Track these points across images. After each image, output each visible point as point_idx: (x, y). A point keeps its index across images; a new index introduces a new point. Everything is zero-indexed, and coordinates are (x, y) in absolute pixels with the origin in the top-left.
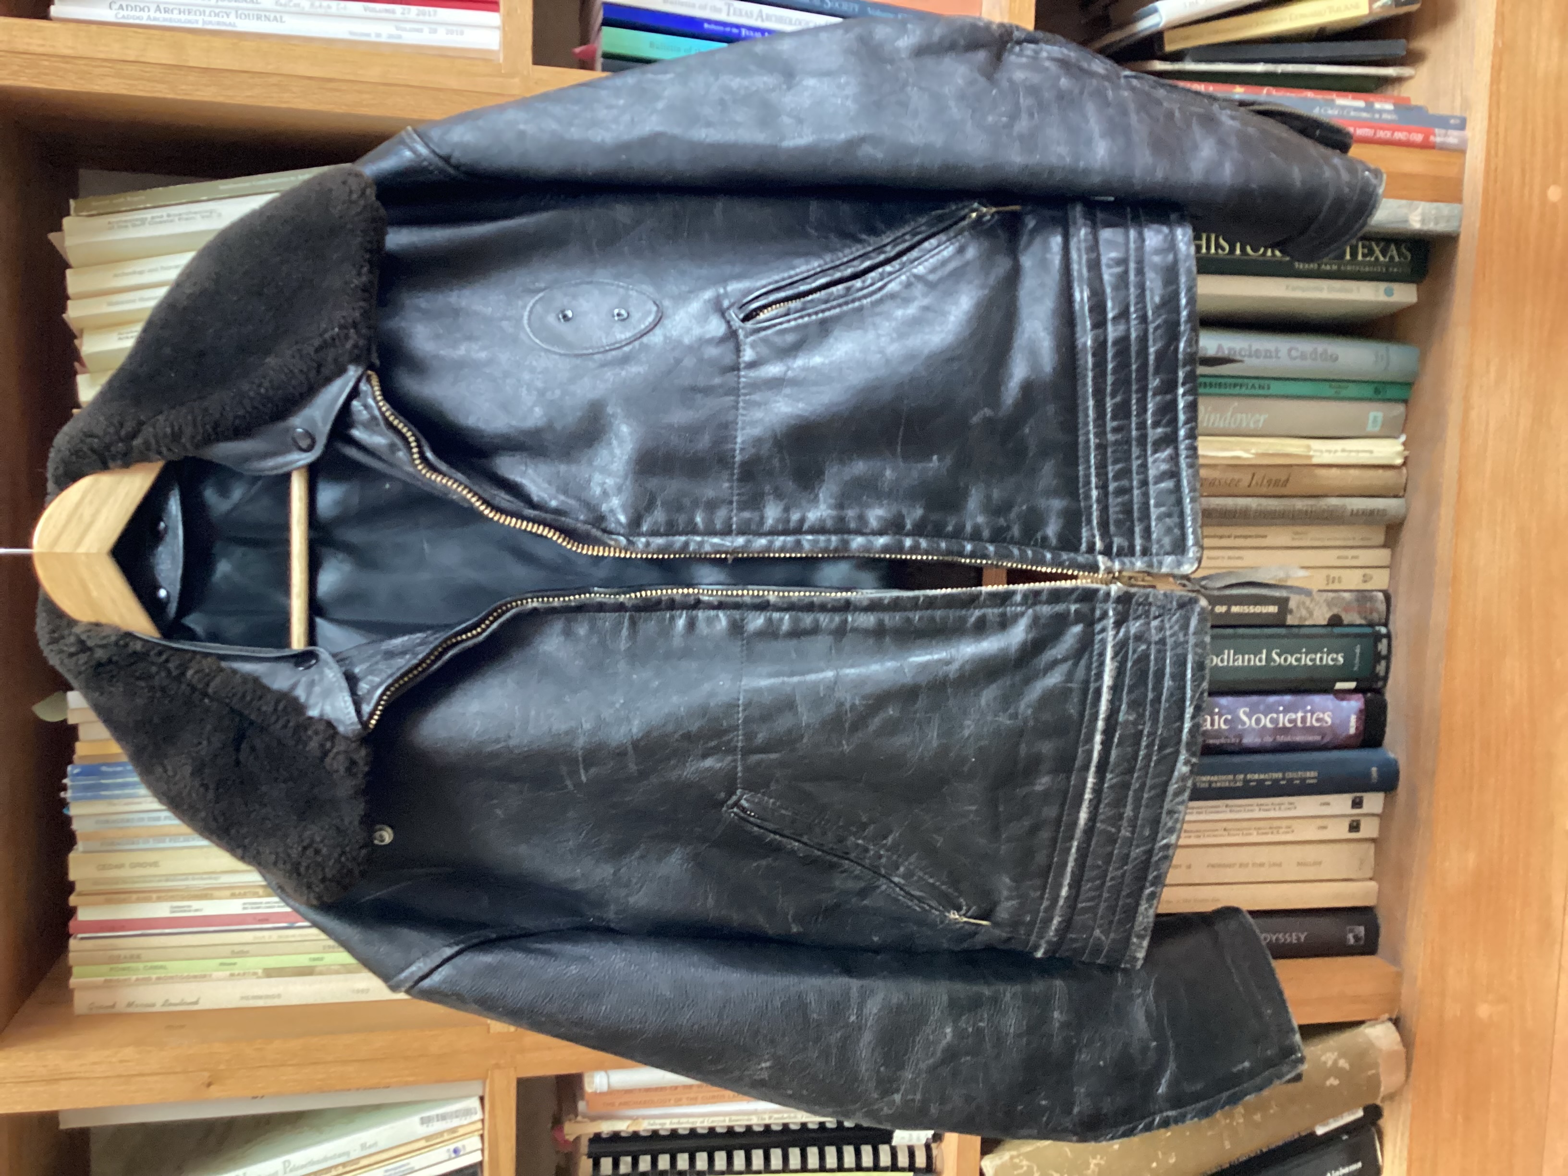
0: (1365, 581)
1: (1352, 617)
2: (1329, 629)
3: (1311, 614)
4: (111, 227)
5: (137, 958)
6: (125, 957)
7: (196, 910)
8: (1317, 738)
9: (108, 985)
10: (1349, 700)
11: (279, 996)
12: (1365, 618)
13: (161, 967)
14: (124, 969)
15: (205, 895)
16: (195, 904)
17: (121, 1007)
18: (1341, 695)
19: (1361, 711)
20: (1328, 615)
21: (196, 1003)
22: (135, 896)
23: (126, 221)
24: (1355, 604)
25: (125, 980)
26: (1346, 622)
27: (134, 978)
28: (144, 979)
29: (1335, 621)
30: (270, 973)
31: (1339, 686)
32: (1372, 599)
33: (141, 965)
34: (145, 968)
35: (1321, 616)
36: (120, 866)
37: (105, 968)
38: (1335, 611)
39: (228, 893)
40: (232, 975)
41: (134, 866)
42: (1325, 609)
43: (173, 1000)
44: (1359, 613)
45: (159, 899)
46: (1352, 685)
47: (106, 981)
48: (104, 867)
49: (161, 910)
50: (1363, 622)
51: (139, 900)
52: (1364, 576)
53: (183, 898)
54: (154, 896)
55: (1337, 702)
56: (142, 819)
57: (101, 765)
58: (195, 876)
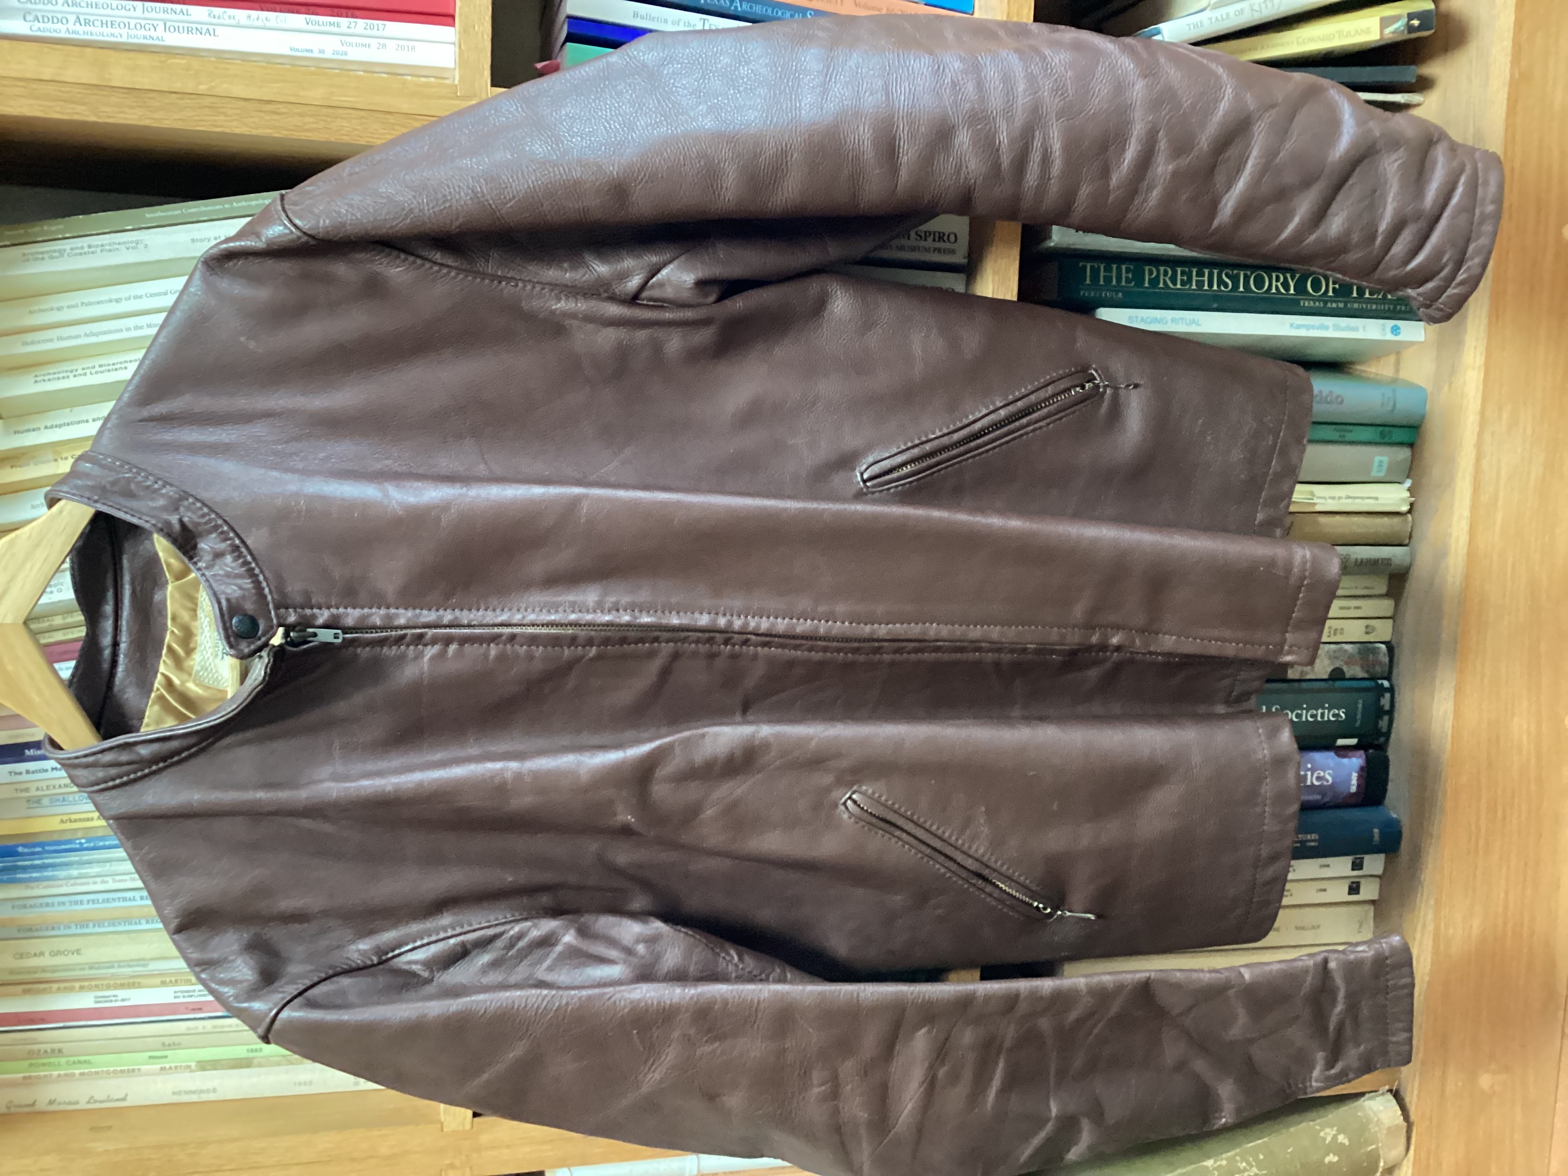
0: (1367, 633)
1: (1355, 671)
2: (1331, 682)
3: (1313, 668)
4: (26, 259)
5: (58, 1053)
6: (46, 1052)
7: (123, 1000)
8: (1318, 797)
9: (27, 1082)
10: (1350, 757)
11: (215, 1091)
12: (1367, 672)
13: (85, 1062)
14: (44, 1065)
15: (132, 984)
16: (122, 994)
17: (41, 1106)
18: (1342, 753)
19: (1362, 768)
20: (1329, 669)
21: (124, 1099)
22: (55, 986)
23: (42, 253)
24: (1357, 657)
25: (45, 1076)
26: (1348, 676)
27: (56, 1073)
28: (66, 1075)
29: (1337, 675)
30: (204, 1066)
31: (1341, 742)
32: (1375, 651)
33: (63, 1060)
34: (68, 1063)
35: (1323, 670)
36: (41, 954)
37: (23, 1064)
38: (1337, 664)
39: (158, 981)
40: (162, 1069)
41: (55, 954)
42: (1327, 662)
43: (99, 1096)
44: (1362, 667)
45: (82, 988)
46: (1353, 741)
47: (25, 1078)
48: (21, 956)
49: (85, 1001)
50: (1366, 675)
51: (60, 990)
52: (1367, 627)
53: (108, 987)
54: (77, 985)
55: (1338, 759)
56: (63, 903)
57: (17, 846)
58: (120, 963)
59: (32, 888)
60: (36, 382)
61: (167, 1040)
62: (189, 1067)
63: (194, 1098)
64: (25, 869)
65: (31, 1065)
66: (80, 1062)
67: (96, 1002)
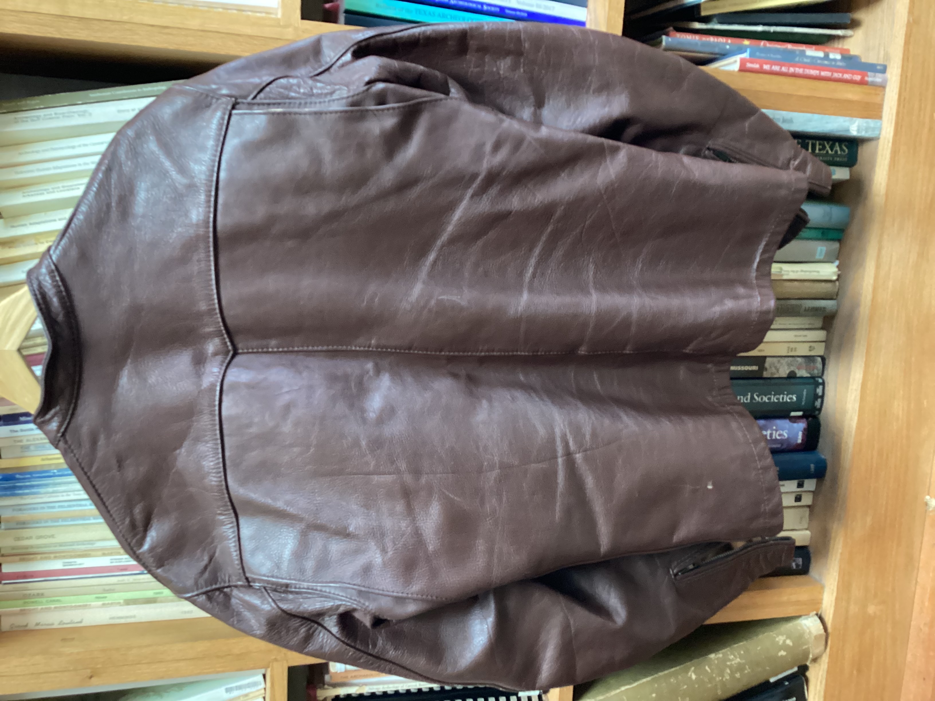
0: (810, 350)
1: (802, 373)
2: (788, 380)
3: (778, 370)
4: (16, 121)
5: (42, 595)
6: (34, 595)
7: (80, 564)
8: (779, 446)
9: (23, 612)
10: (798, 423)
11: (134, 617)
13: (58, 601)
14: (33, 602)
15: (85, 554)
16: (79, 561)
17: (32, 626)
18: (793, 420)
19: (805, 429)
20: (788, 372)
21: (81, 622)
22: (39, 556)
23: (27, 117)
24: (804, 364)
25: (34, 609)
26: (798, 375)
27: (40, 607)
28: (46, 608)
29: (792, 375)
30: (128, 602)
31: (793, 414)
32: (814, 361)
33: (44, 600)
34: (47, 601)
35: (784, 372)
36: (30, 538)
37: (21, 602)
38: (792, 369)
39: (100, 553)
40: (104, 604)
41: (39, 537)
42: (786, 367)
43: (66, 621)
44: (806, 370)
45: (56, 558)
46: (800, 413)
47: (21, 610)
48: (18, 539)
49: (57, 565)
50: (809, 375)
51: (42, 559)
52: (810, 347)
53: (71, 557)
54: (52, 556)
55: (791, 424)
56: (43, 508)
57: (16, 474)
58: (78, 543)
59: (25, 499)
60: (24, 196)
61: (107, 588)
62: (119, 603)
63: (123, 621)
64: (20, 488)
65: (25, 603)
66: (54, 601)
67: (64, 566)
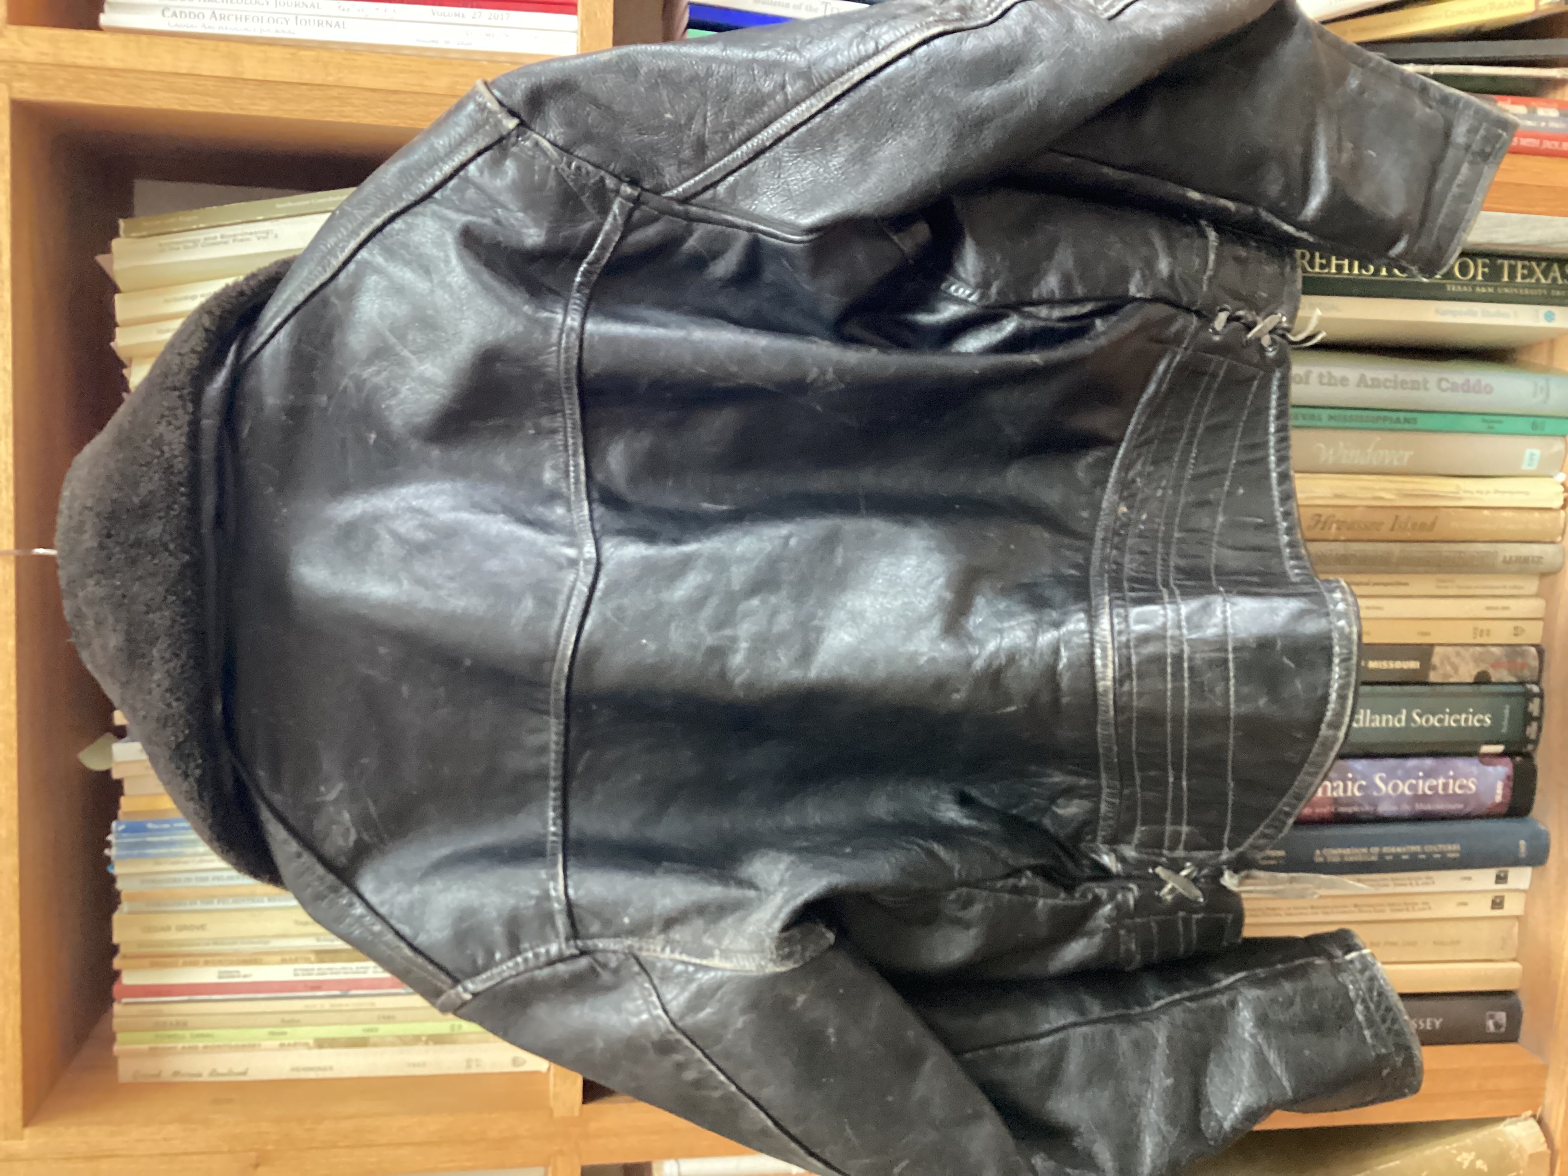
0: (1516, 635)
1: (1499, 675)
2: (1476, 687)
3: (1456, 669)
4: (162, 249)
5: (184, 1026)
6: (171, 1024)
7: (245, 976)
8: (1460, 806)
9: (154, 1052)
10: (1494, 765)
11: (331, 1068)
12: (1516, 676)
13: (208, 1036)
14: (169, 1037)
15: (254, 960)
16: (244, 970)
17: (166, 1076)
18: (1487, 759)
19: (1508, 778)
20: (1474, 672)
21: (244, 1073)
22: (181, 960)
23: (178, 243)
24: (1504, 660)
25: (171, 1048)
26: (1493, 680)
27: (180, 1045)
28: (190, 1048)
29: (1482, 680)
30: (321, 1044)
31: (1486, 749)
32: (1523, 654)
33: (187, 1033)
34: (194, 1037)
35: (1467, 673)
36: (168, 929)
37: (150, 1035)
38: (1483, 667)
39: (278, 958)
40: (282, 1045)
41: (181, 928)
42: (1472, 665)
43: (221, 1070)
44: (1509, 670)
45: (207, 963)
46: (1500, 748)
47: (151, 1049)
48: (150, 929)
49: (208, 975)
50: (1514, 680)
51: (185, 964)
52: (1516, 628)
53: (231, 963)
54: (202, 960)
55: (1482, 767)
56: (189, 880)
57: (147, 822)
58: (243, 939)
59: (160, 863)
61: (287, 1017)
62: (307, 1044)
63: (312, 1075)
64: (153, 845)
65: (157, 1036)
66: (203, 1036)
67: (220, 977)
